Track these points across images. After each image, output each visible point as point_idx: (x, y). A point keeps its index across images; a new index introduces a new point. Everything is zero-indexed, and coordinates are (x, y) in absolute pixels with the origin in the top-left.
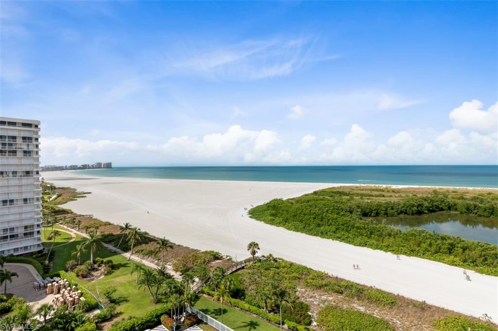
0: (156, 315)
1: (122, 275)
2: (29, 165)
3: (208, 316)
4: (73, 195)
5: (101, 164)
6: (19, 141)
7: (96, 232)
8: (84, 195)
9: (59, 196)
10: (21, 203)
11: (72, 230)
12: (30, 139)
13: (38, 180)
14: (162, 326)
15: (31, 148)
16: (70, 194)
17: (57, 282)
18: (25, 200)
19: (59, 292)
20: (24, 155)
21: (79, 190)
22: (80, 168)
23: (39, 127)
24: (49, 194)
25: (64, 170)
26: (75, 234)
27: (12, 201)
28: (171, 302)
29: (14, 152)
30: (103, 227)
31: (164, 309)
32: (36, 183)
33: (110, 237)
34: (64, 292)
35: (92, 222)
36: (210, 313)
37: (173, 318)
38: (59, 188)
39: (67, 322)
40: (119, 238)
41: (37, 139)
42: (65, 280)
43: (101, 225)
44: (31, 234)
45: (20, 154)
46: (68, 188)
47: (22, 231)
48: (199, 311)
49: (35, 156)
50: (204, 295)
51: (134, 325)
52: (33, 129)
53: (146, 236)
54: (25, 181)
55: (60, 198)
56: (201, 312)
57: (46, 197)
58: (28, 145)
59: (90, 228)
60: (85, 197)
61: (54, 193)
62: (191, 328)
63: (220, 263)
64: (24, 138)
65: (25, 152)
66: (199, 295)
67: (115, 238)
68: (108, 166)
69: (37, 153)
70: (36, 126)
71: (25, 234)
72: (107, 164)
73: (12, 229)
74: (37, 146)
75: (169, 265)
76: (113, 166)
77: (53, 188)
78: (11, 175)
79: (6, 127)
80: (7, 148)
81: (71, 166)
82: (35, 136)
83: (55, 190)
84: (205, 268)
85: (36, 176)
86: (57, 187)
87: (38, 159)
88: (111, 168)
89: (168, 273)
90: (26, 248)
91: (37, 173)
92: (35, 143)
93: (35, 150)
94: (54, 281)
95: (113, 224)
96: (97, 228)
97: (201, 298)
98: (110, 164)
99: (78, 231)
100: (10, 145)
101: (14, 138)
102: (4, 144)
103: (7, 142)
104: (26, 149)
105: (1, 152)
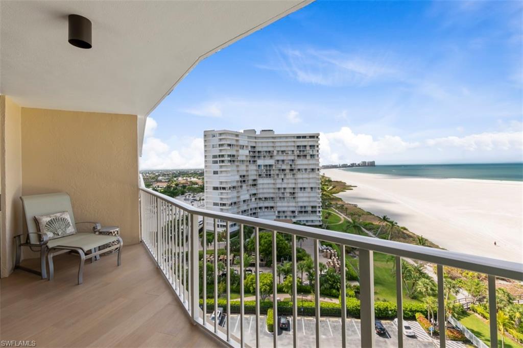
0: (411, 309)
1: (379, 261)
2: (314, 164)
3: (481, 341)
4: (344, 187)
5: (365, 162)
6: (308, 148)
7: (359, 219)
8: (351, 188)
9: (334, 187)
10: (309, 190)
11: (341, 214)
12: (314, 146)
13: (318, 175)
14: (417, 323)
15: (315, 153)
16: (341, 187)
17: (330, 250)
18: (312, 188)
19: (330, 258)
20: (311, 158)
21: (348, 184)
22: (349, 166)
23: (319, 137)
24: (328, 185)
25: (337, 167)
26: (344, 217)
27: (304, 188)
28: (427, 303)
29: (305, 156)
30: (365, 216)
31: (420, 307)
32: (317, 177)
33: (370, 225)
34: (334, 259)
35: (356, 211)
36: (483, 338)
37: (431, 321)
38: (334, 181)
39: (334, 282)
40: (378, 228)
41: (318, 146)
42: (335, 250)
43: (363, 214)
44: (315, 212)
45: (308, 157)
46: (341, 182)
47: (309, 209)
48: (466, 329)
49: (317, 158)
50: (476, 314)
51: (387, 308)
52: (315, 139)
53: (405, 231)
54: (311, 175)
55: (334, 189)
56: (469, 331)
57: (325, 187)
58: (313, 151)
59: (354, 215)
60: (352, 189)
61: (331, 185)
62: (454, 342)
63: (507, 285)
64: (310, 146)
65: (311, 155)
66: (468, 312)
67: (374, 227)
68: (372, 165)
69: (318, 155)
70: (317, 137)
71: (312, 212)
72: (371, 162)
73: (305, 207)
74: (318, 151)
75: (428, 266)
76: (376, 164)
77: (330, 181)
78: (304, 171)
79: (301, 140)
80: (302, 154)
81: (343, 165)
82: (317, 144)
83: (332, 183)
84: (478, 284)
85: (317, 172)
86: (333, 180)
87: (318, 160)
88: (375, 166)
89: (426, 273)
90: (312, 221)
91: (318, 170)
92: (316, 149)
93: (317, 153)
94: (328, 249)
95: (373, 215)
96: (360, 216)
97: (471, 316)
98: (374, 162)
99: (346, 215)
100: (304, 151)
101: (305, 146)
102: (300, 151)
103: (302, 149)
104: (311, 153)
105: (298, 156)
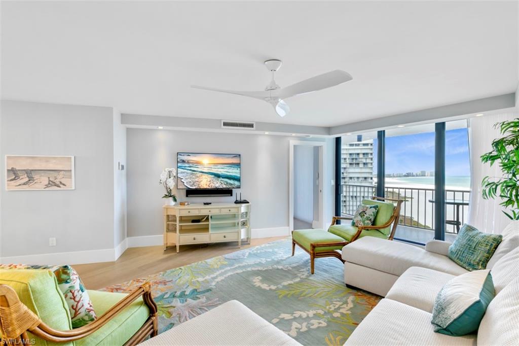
2: (366, 172)
6: (361, 156)
12: (367, 154)
13: (371, 183)
15: (368, 161)
22: (405, 176)
27: (356, 197)
29: (358, 164)
45: (361, 165)
49: (370, 167)
52: (369, 147)
54: (364, 184)
58: (366, 159)
64: (364, 154)
65: (364, 164)
70: (371, 144)
78: (356, 179)
79: (354, 147)
80: (354, 162)
82: (371, 152)
85: (370, 181)
87: (372, 168)
91: (371, 178)
92: (370, 157)
93: (371, 162)
100: (356, 159)
101: (358, 154)
102: (353, 159)
103: (354, 157)
104: (365, 162)
105: (350, 164)
